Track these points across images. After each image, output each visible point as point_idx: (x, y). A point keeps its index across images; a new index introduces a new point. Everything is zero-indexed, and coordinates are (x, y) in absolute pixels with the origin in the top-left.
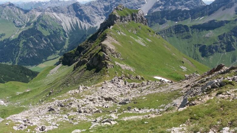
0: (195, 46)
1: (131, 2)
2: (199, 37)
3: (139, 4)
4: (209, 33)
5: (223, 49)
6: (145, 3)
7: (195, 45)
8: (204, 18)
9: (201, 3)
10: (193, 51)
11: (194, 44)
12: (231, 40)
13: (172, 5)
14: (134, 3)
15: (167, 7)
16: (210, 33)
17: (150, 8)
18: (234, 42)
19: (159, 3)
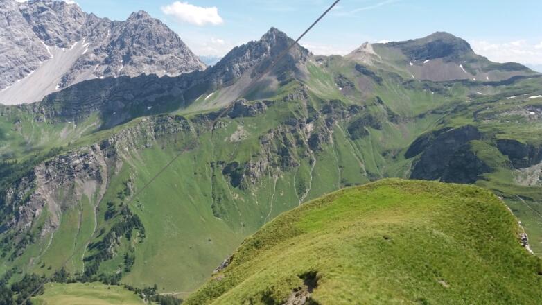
0: (212, 166)
1: (6, 54)
2: (216, 144)
3: (32, 61)
4: (236, 132)
5: (274, 165)
6: (49, 58)
7: (211, 163)
8: (214, 96)
9: (195, 61)
10: (210, 179)
11: (208, 161)
12: (285, 144)
13: (124, 64)
14: (14, 56)
15: (113, 68)
16: (239, 131)
17: (65, 70)
18: (292, 146)
19: (89, 58)
